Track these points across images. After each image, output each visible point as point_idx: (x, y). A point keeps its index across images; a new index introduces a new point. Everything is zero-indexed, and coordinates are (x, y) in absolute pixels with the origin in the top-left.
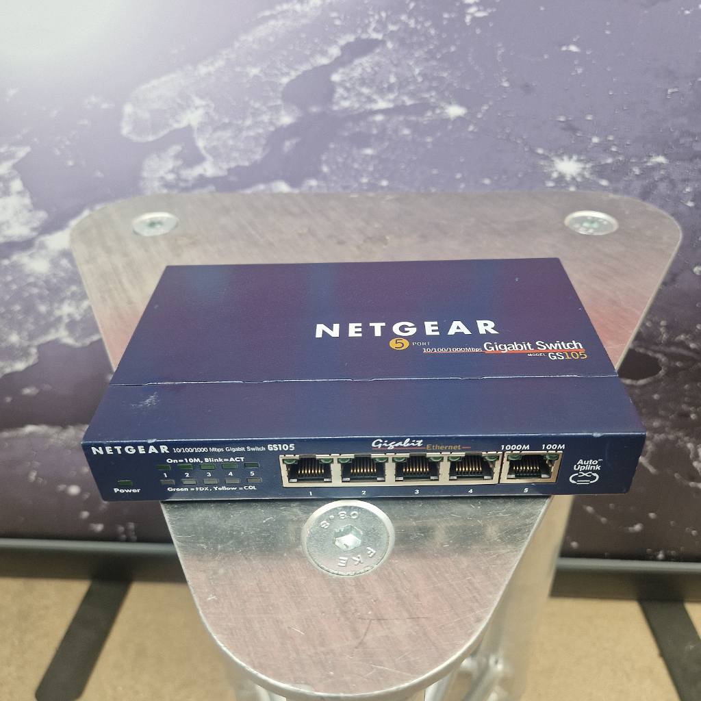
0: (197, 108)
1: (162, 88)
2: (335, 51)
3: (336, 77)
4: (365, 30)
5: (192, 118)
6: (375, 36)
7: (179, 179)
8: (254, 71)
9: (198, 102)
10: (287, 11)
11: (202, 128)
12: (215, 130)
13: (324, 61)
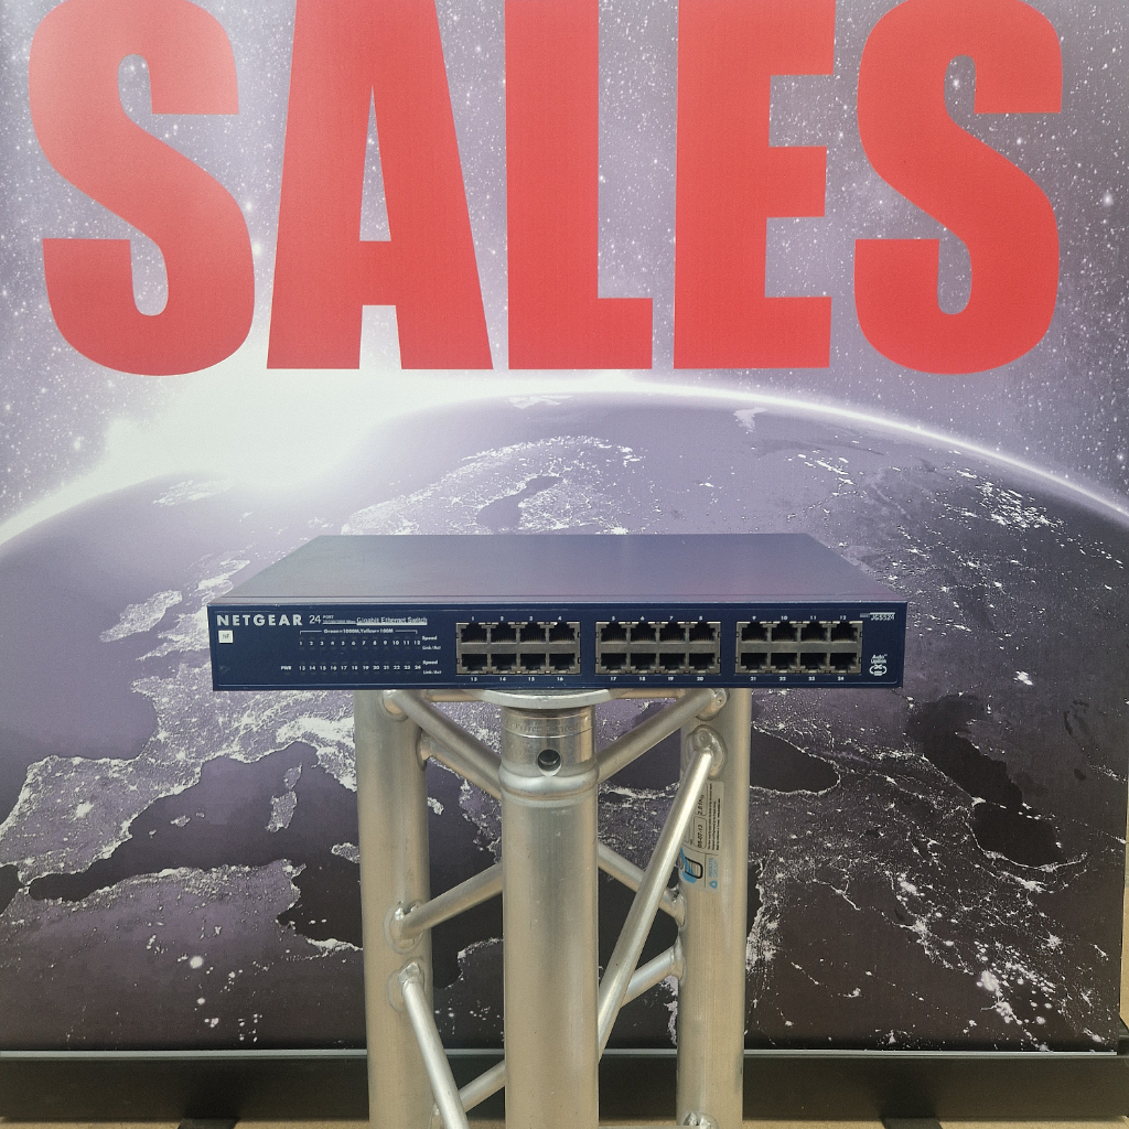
1: (377, 512)
2: (522, 486)
3: (521, 505)
4: (545, 471)
6: (553, 475)
8: (456, 500)
9: (406, 523)
10: (485, 456)
13: (514, 493)
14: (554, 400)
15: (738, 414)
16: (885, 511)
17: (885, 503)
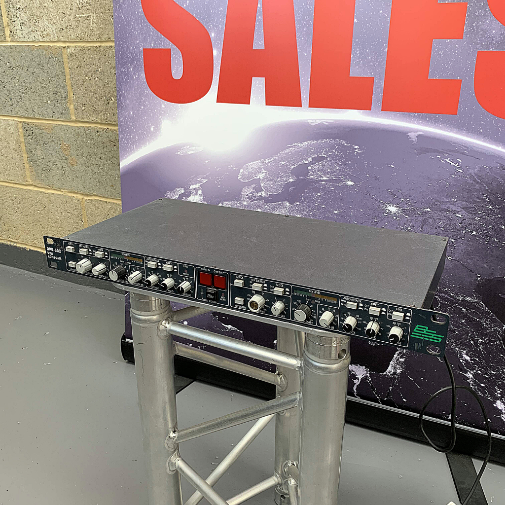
0: (263, 173)
1: (253, 165)
2: (310, 159)
3: (309, 168)
5: (261, 176)
6: (324, 156)
7: (253, 196)
8: (283, 163)
9: (264, 171)
10: (296, 145)
11: (264, 179)
12: (267, 181)
13: (307, 162)
14: (327, 122)
15: (409, 134)
16: (477, 186)
17: (478, 183)
